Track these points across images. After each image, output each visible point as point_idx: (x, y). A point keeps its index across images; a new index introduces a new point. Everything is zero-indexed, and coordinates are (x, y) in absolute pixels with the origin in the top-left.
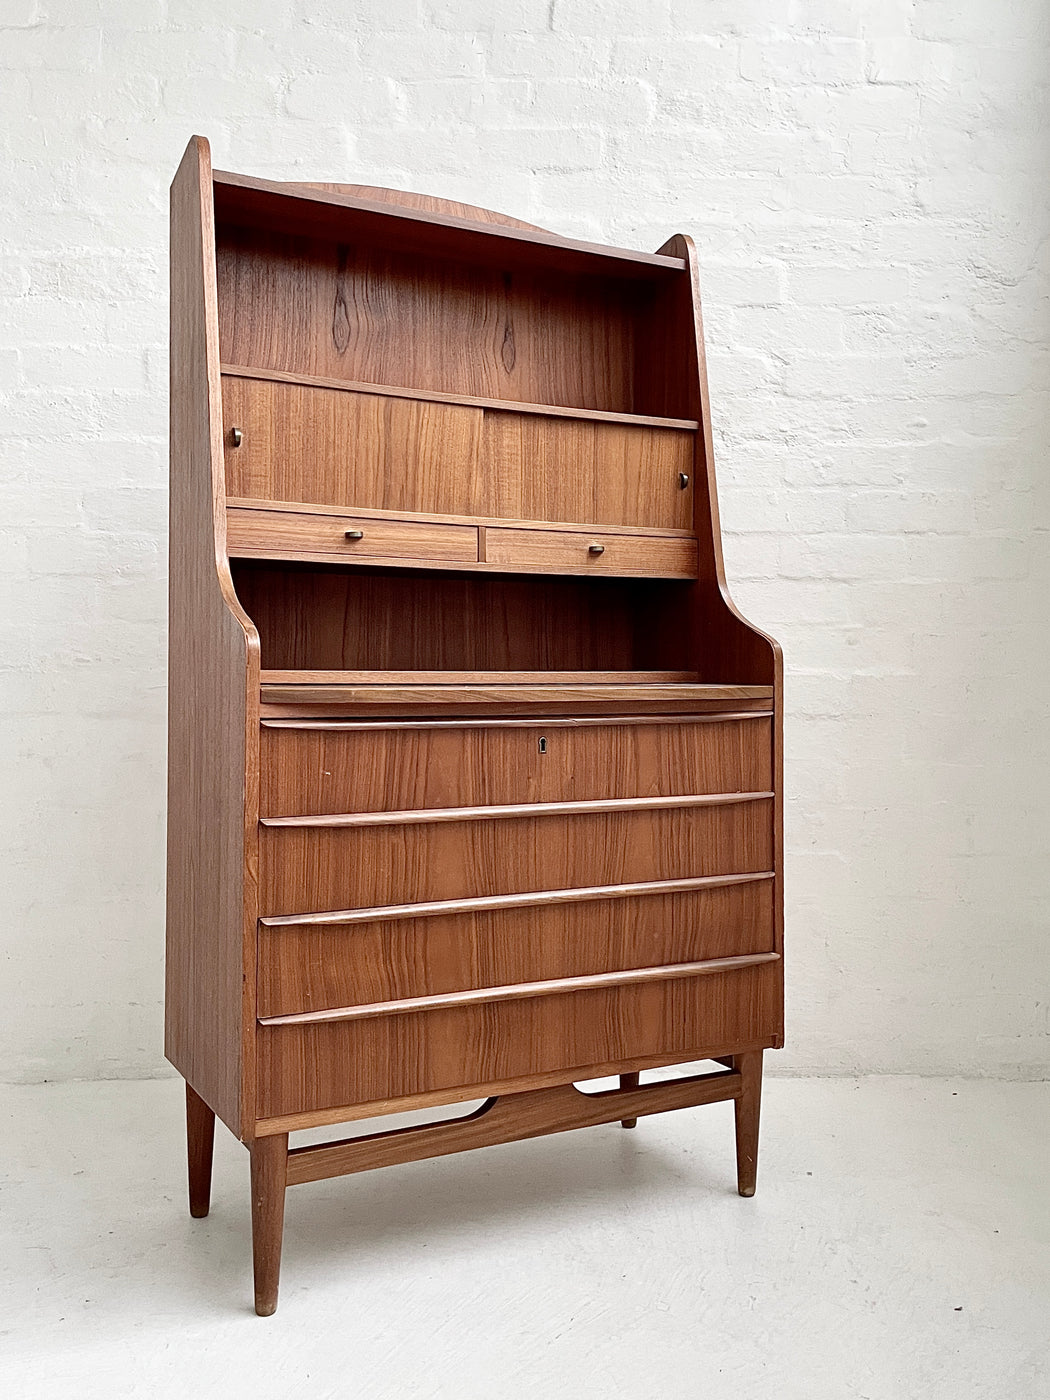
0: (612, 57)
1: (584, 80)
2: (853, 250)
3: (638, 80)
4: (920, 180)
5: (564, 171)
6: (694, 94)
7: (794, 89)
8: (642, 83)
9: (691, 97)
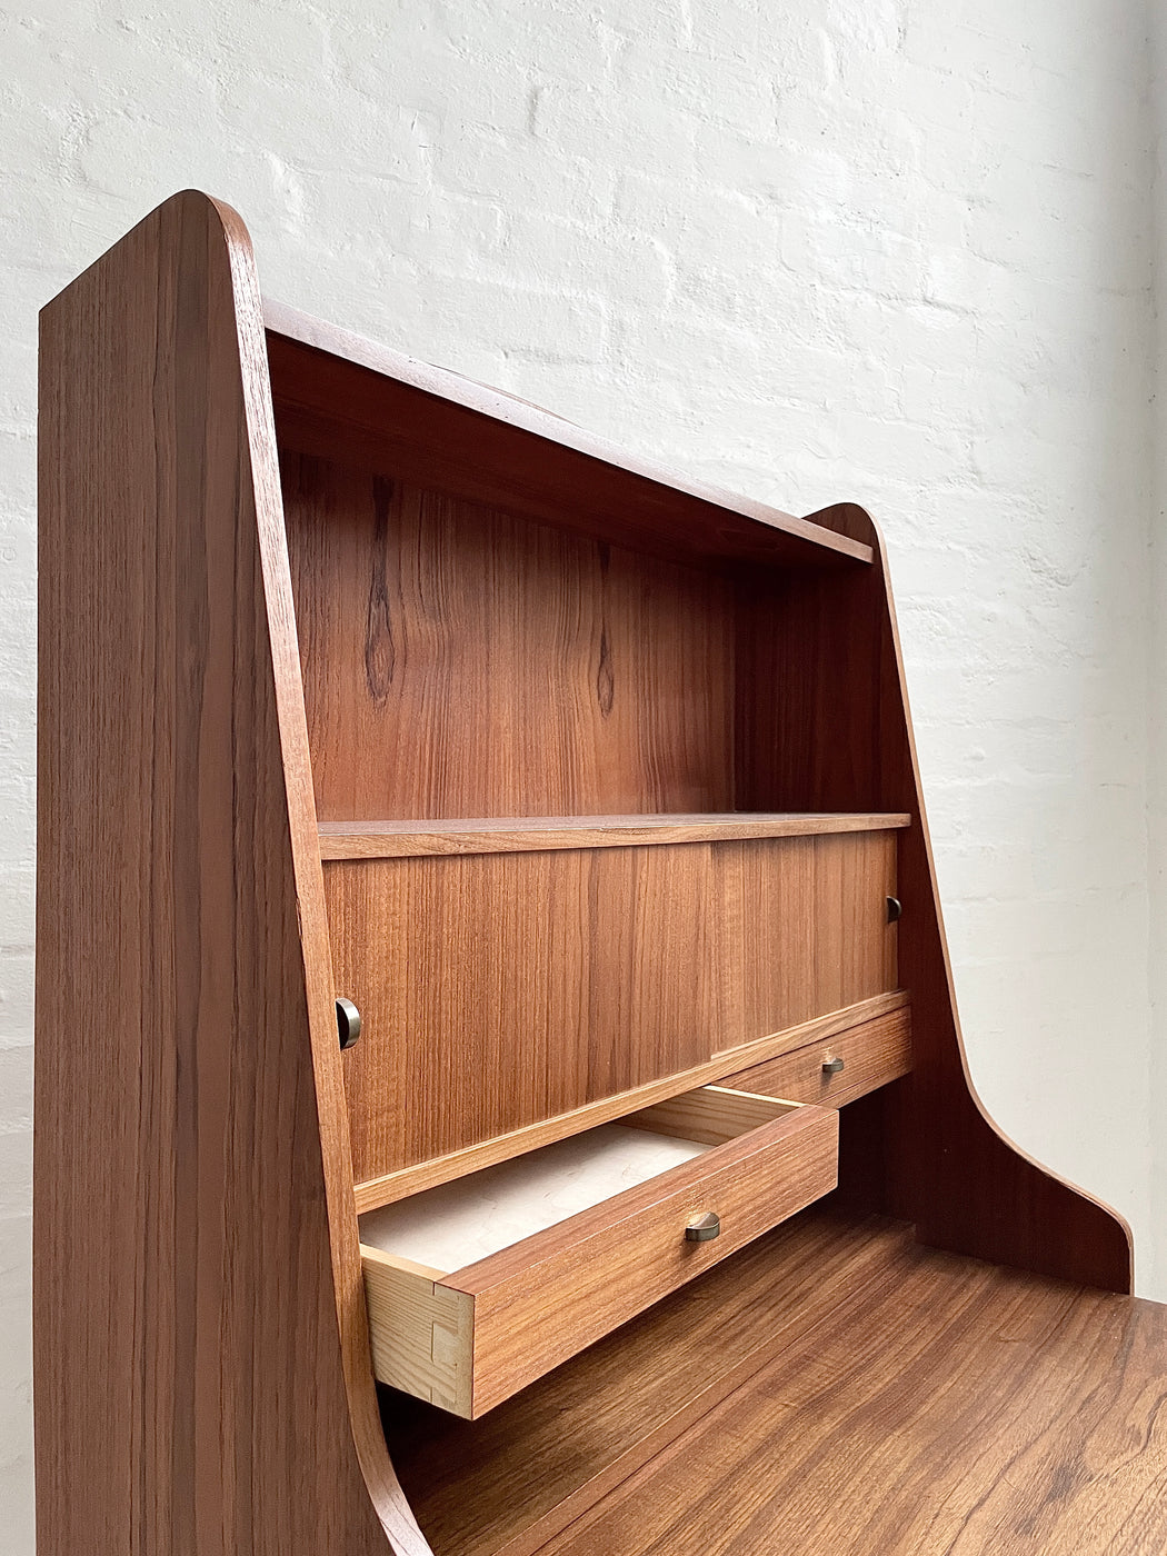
0: (616, 196)
1: (579, 223)
2: (908, 522)
3: (652, 240)
4: (976, 439)
5: (551, 359)
6: (724, 275)
7: (842, 292)
8: (659, 246)
9: (721, 277)
